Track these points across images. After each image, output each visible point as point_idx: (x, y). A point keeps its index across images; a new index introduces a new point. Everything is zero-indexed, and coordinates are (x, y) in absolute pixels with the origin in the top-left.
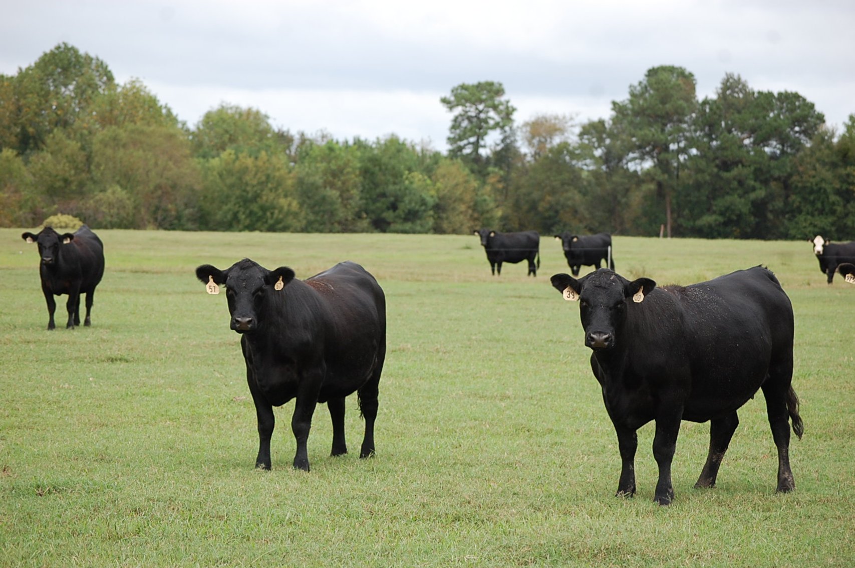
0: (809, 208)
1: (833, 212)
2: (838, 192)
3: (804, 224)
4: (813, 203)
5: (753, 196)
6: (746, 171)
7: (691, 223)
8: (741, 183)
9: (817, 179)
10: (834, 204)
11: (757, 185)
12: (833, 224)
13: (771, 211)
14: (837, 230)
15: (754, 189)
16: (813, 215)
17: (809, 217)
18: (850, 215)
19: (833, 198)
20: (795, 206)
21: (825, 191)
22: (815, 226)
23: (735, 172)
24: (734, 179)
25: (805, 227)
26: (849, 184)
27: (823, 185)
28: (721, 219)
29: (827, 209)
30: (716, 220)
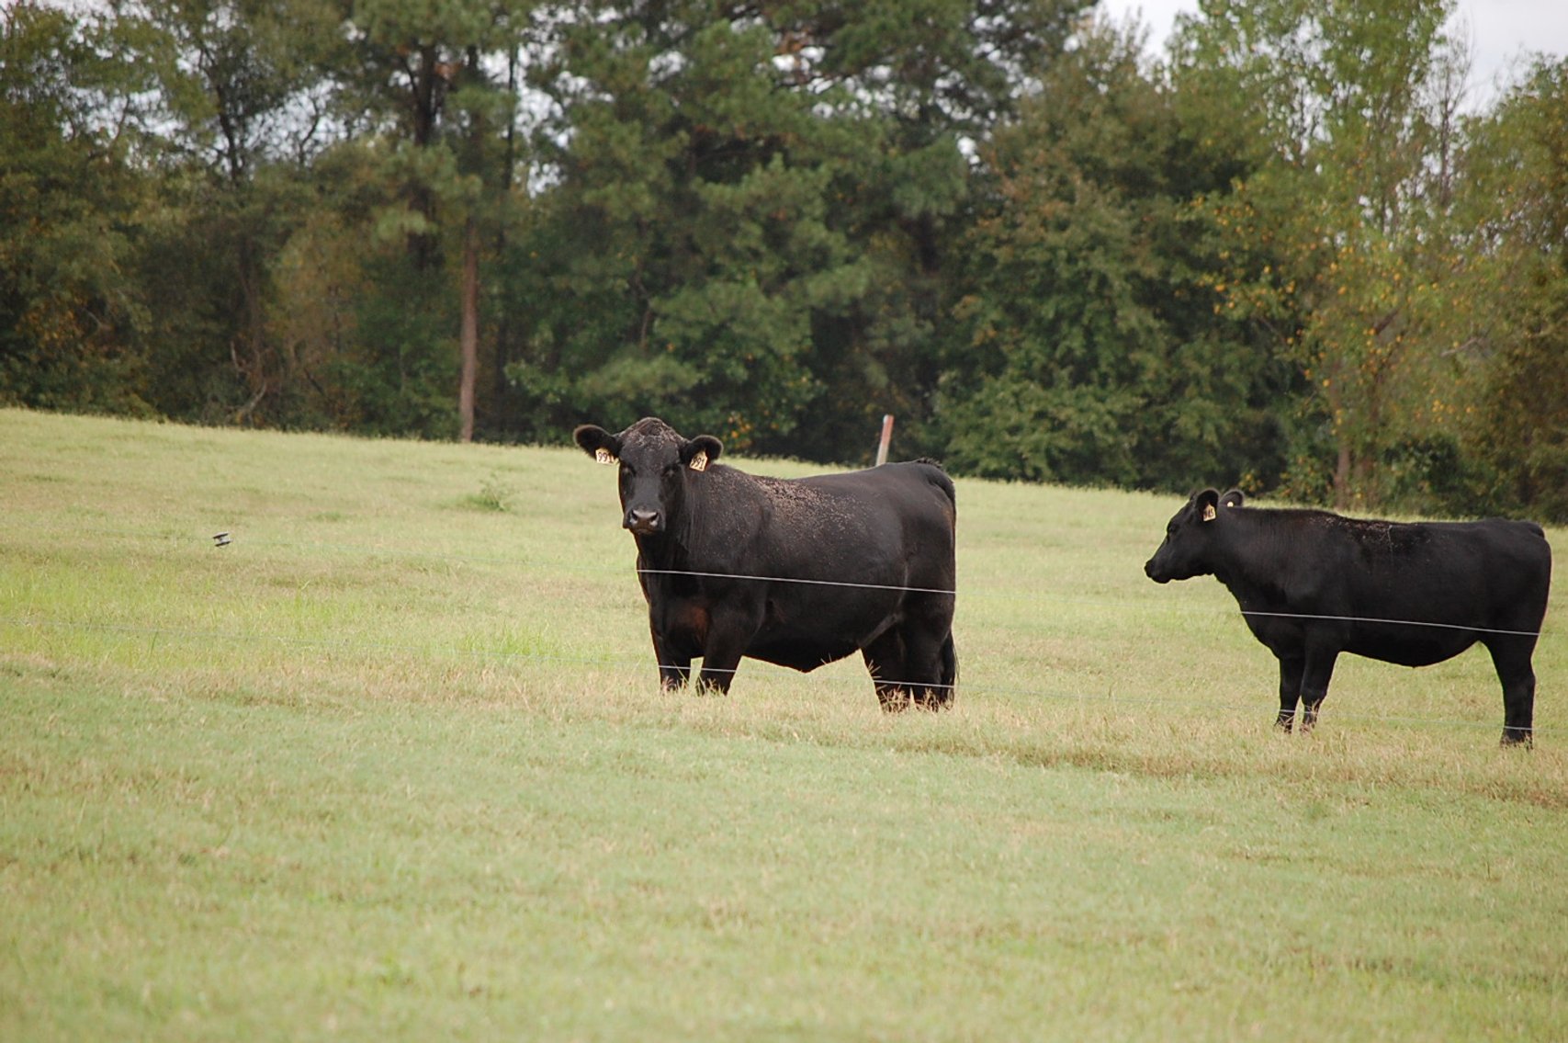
0: (1035, 349)
1: (1128, 376)
2: (1151, 294)
3: (1015, 417)
4: (1050, 331)
5: (818, 288)
6: (797, 184)
7: (561, 384)
8: (776, 235)
9: (1076, 235)
10: (1130, 340)
11: (837, 242)
12: (1125, 423)
13: (879, 356)
14: (1138, 450)
15: (821, 260)
16: (1048, 383)
17: (1034, 388)
18: (1191, 390)
19: (1132, 317)
20: (977, 338)
21: (1103, 281)
22: (1058, 426)
23: (757, 182)
24: (750, 213)
25: (1014, 430)
26: (1198, 265)
27: (1098, 262)
28: (689, 376)
29: (1106, 358)
30: (667, 379)
